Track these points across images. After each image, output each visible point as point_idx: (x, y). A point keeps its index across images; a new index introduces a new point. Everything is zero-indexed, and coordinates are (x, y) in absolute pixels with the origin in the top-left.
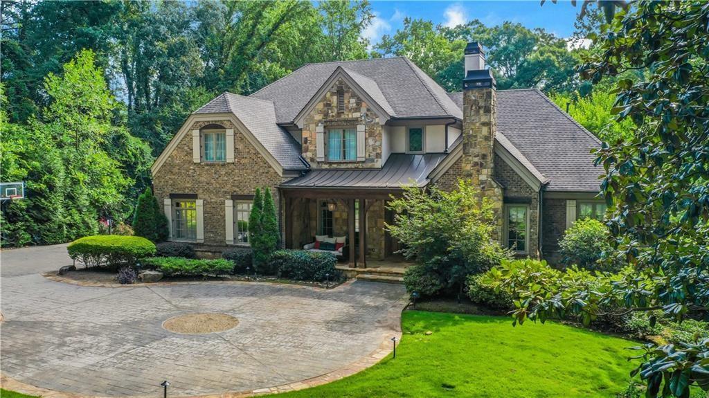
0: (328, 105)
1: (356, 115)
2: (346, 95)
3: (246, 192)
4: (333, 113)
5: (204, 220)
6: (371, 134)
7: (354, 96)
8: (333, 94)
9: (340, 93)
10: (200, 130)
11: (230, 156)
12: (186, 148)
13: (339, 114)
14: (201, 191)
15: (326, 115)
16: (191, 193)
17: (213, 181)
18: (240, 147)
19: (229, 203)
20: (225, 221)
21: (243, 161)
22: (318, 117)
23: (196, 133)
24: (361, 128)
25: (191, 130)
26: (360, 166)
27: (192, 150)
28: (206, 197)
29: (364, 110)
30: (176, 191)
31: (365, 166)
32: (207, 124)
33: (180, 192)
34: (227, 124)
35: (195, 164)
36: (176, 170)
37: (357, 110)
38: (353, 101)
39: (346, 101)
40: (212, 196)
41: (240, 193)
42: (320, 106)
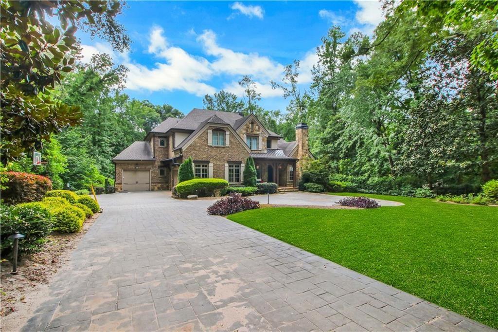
0: (248, 127)
1: (258, 133)
2: (255, 125)
3: (234, 160)
4: (250, 131)
5: (213, 173)
6: (263, 140)
7: (257, 125)
8: (250, 123)
9: (252, 123)
10: (212, 130)
11: (227, 143)
12: (204, 138)
13: (252, 132)
14: (211, 159)
15: (247, 131)
16: (206, 160)
17: (218, 155)
18: (232, 140)
19: (227, 165)
20: (224, 173)
21: (233, 146)
22: (244, 132)
23: (210, 131)
24: (260, 137)
25: (207, 130)
26: (259, 152)
27: (207, 139)
28: (215, 162)
29: (261, 131)
30: (197, 159)
31: (262, 152)
32: (215, 128)
33: (200, 160)
34: (225, 129)
35: (209, 146)
36: (197, 149)
37: (258, 131)
38: (257, 127)
39: (254, 127)
40: (218, 162)
41: (232, 160)
42: (245, 127)
